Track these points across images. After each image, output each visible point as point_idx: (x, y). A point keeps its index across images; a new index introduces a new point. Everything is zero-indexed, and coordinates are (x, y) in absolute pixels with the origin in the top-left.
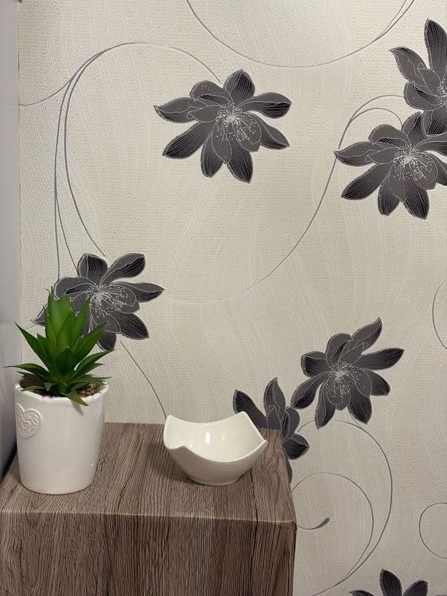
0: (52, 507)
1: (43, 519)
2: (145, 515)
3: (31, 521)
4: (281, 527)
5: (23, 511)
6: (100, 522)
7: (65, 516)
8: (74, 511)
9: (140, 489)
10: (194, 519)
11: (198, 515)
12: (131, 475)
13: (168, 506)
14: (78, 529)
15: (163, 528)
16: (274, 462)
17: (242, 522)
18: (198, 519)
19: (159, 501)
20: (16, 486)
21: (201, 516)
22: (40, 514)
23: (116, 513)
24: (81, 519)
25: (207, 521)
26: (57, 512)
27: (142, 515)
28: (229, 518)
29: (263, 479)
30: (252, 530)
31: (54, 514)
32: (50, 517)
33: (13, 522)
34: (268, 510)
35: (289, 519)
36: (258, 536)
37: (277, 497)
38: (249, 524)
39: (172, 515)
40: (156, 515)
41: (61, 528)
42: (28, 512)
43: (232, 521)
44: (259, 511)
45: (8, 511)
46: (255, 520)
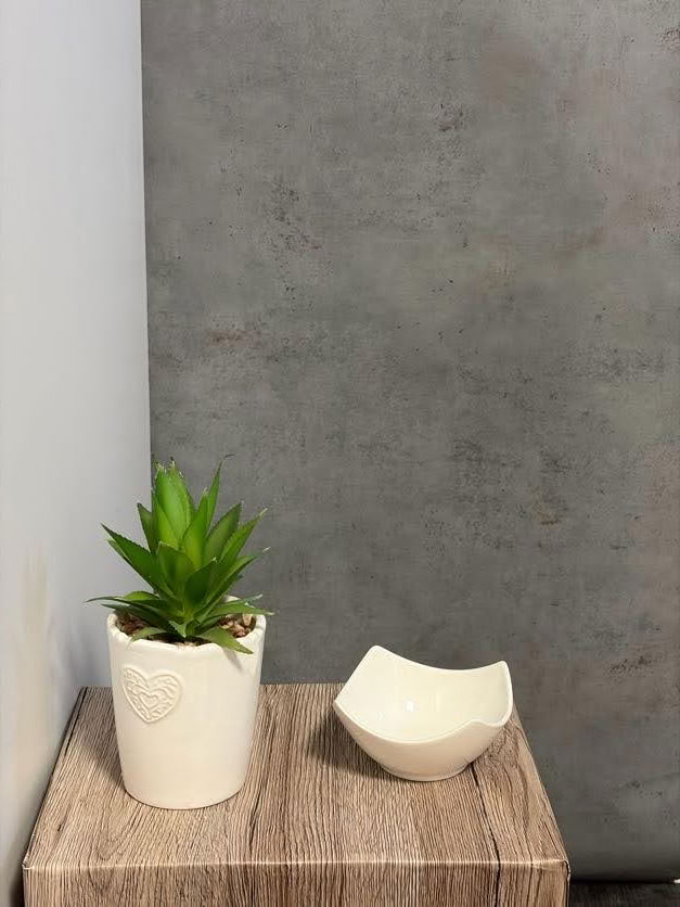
0: (132, 855)
1: (118, 879)
2: (300, 863)
3: (99, 884)
4: (541, 872)
5: (83, 867)
6: (220, 879)
7: (158, 871)
8: (174, 863)
9: (282, 811)
10: (387, 865)
11: (393, 857)
12: (264, 784)
13: (337, 843)
14: (182, 893)
15: (334, 882)
16: (510, 745)
17: (474, 867)
18: (393, 866)
19: (320, 832)
20: (66, 818)
21: (400, 860)
22: (112, 871)
23: (248, 863)
24: (186, 877)
25: (411, 869)
26: (143, 866)
27: (294, 862)
28: (449, 862)
29: (494, 779)
30: (491, 878)
31: (137, 869)
32: (131, 875)
33: (66, 886)
34: (515, 840)
35: (554, 856)
36: (502, 889)
37: (526, 812)
38: (486, 870)
39: (347, 861)
40: (319, 862)
41: (152, 893)
42: (91, 867)
43: (454, 867)
44: (499, 844)
45: (56, 868)
46: (494, 862)
